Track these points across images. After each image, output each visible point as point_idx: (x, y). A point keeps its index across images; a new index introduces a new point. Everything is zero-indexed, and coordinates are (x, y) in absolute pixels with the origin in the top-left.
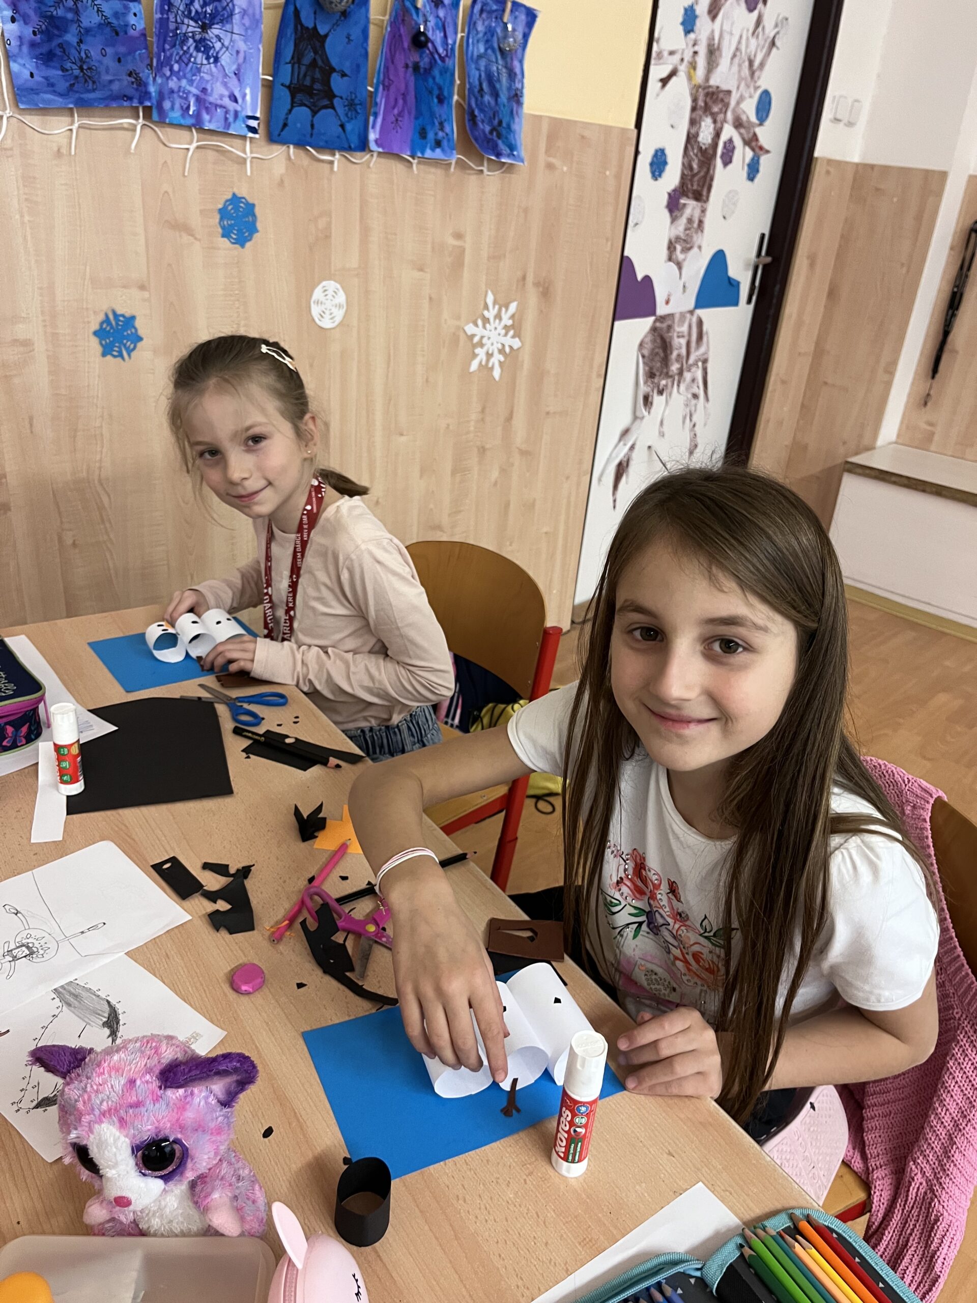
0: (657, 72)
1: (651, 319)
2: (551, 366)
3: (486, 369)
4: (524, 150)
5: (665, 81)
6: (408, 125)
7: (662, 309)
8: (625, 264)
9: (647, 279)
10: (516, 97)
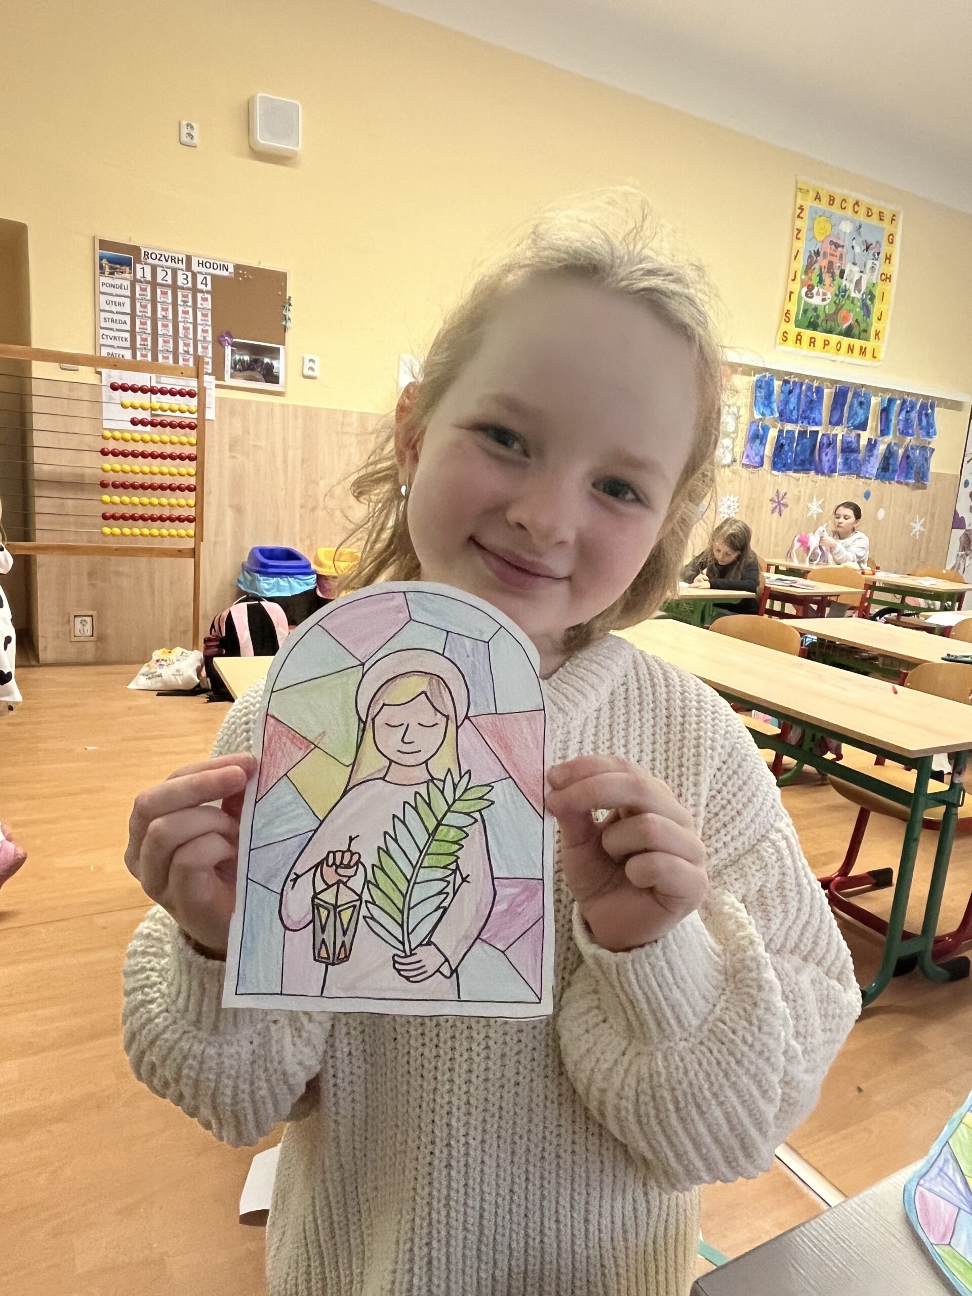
0: (966, 459)
1: (963, 531)
2: (933, 538)
3: (914, 535)
4: (930, 479)
5: (968, 462)
6: (904, 474)
7: (967, 528)
8: (956, 513)
9: (963, 518)
10: (928, 469)
